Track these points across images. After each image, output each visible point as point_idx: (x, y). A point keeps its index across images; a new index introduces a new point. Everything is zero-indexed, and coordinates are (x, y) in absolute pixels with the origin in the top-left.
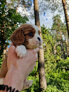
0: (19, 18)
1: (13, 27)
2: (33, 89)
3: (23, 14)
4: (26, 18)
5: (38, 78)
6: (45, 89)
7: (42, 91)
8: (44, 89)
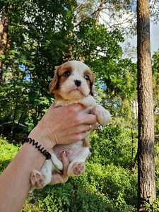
0: (102, 36)
1: (88, 57)
2: (122, 195)
3: (111, 25)
4: (117, 35)
5: (136, 175)
6: (151, 201)
7: (143, 203)
8: (148, 201)
